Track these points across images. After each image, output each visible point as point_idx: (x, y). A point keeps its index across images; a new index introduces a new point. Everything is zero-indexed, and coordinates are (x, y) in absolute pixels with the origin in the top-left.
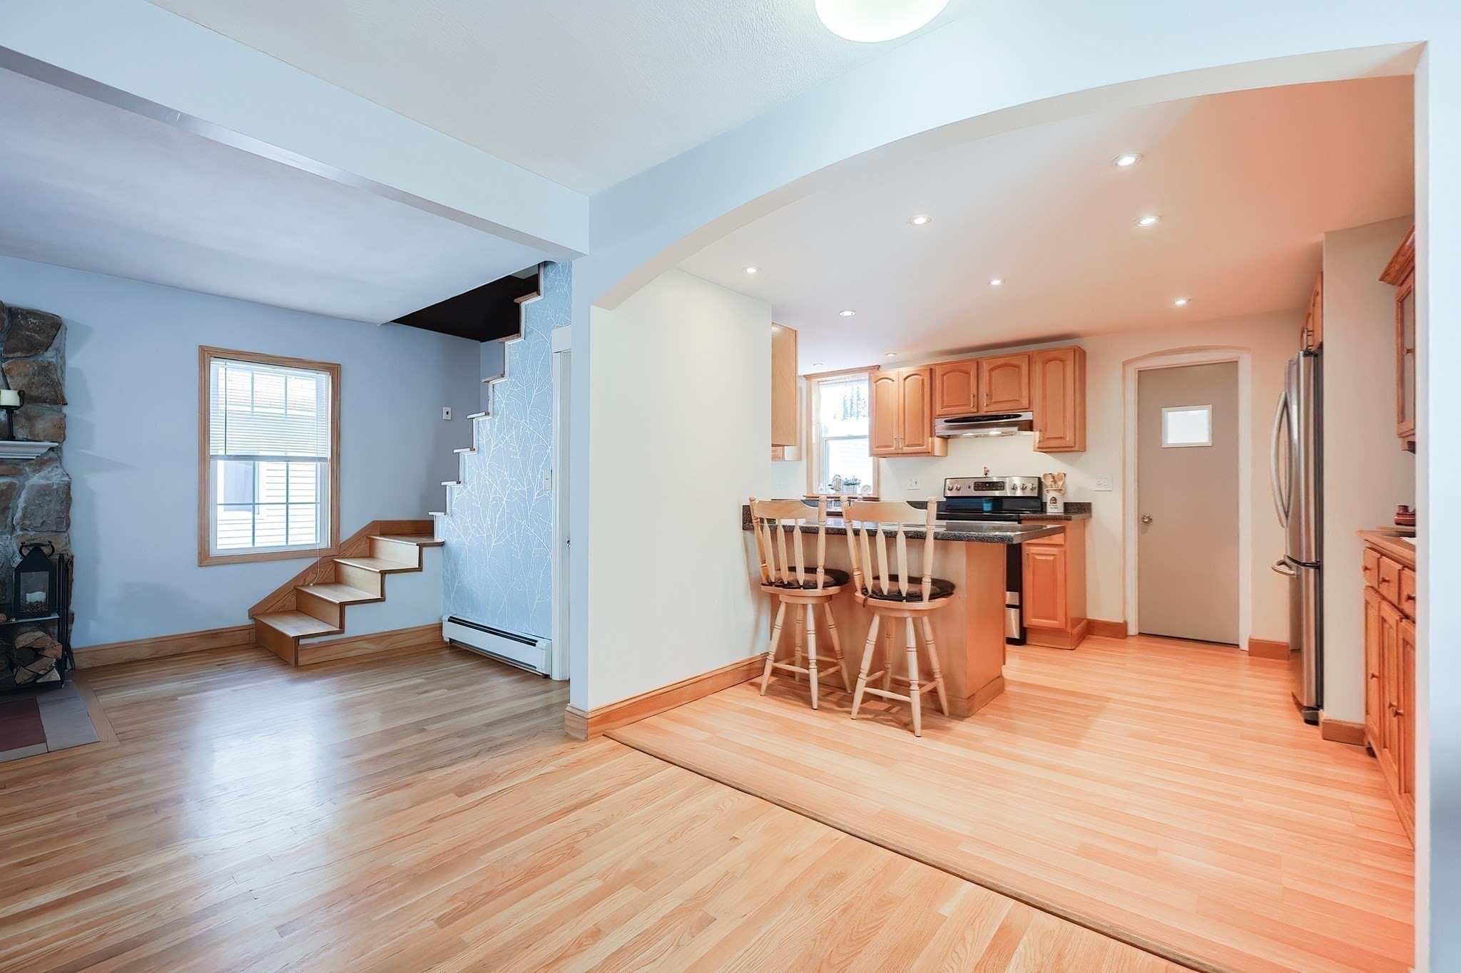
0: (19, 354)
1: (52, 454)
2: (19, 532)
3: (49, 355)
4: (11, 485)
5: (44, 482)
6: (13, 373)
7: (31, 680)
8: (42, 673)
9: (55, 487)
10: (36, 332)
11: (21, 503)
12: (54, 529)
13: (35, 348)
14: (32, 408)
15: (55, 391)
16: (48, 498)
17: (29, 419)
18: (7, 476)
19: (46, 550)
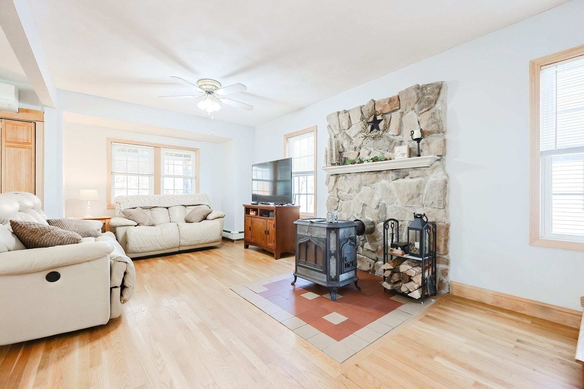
0: (424, 110)
1: (438, 163)
2: (425, 208)
3: (439, 106)
4: (421, 182)
5: (434, 179)
6: (422, 120)
7: (407, 293)
8: (411, 290)
9: (438, 182)
10: (430, 94)
11: (425, 192)
12: (437, 207)
13: (431, 104)
14: (429, 138)
15: (439, 126)
16: (435, 189)
17: (428, 144)
18: (420, 176)
19: (424, 219)
